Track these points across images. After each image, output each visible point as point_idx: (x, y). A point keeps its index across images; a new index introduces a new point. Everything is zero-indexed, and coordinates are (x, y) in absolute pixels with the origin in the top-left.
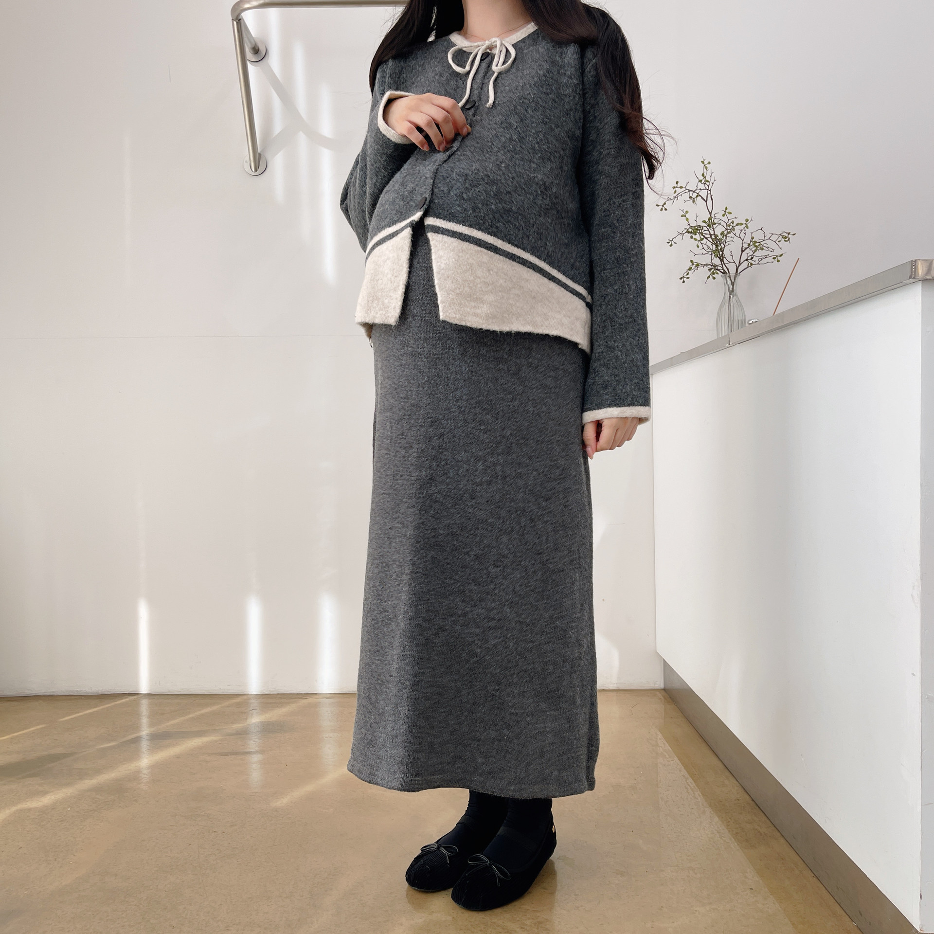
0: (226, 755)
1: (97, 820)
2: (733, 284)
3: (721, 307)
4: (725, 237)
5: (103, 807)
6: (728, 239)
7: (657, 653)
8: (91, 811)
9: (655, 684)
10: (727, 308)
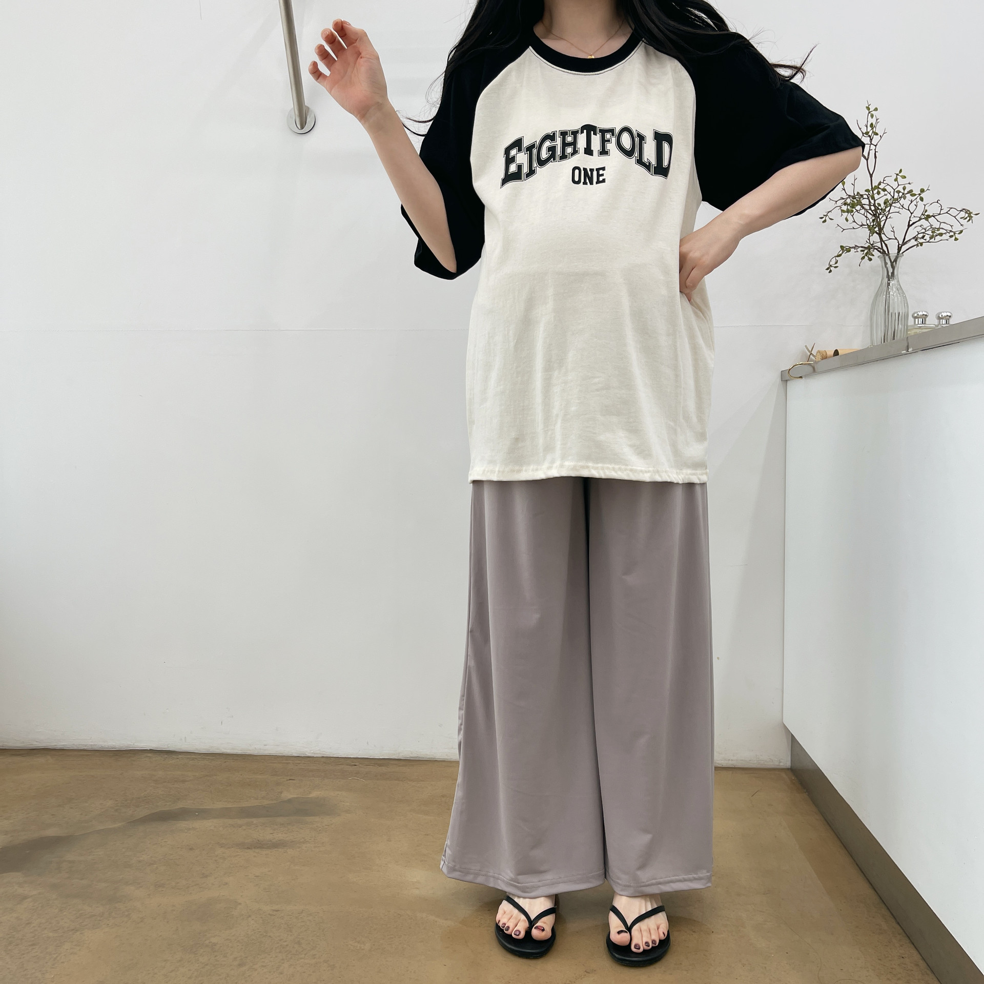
0: (248, 848)
1: (75, 945)
2: (893, 267)
3: (877, 295)
4: (889, 207)
5: (86, 925)
6: (893, 209)
7: (784, 725)
8: (73, 930)
9: (780, 762)
10: (884, 296)
